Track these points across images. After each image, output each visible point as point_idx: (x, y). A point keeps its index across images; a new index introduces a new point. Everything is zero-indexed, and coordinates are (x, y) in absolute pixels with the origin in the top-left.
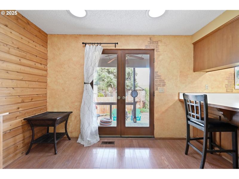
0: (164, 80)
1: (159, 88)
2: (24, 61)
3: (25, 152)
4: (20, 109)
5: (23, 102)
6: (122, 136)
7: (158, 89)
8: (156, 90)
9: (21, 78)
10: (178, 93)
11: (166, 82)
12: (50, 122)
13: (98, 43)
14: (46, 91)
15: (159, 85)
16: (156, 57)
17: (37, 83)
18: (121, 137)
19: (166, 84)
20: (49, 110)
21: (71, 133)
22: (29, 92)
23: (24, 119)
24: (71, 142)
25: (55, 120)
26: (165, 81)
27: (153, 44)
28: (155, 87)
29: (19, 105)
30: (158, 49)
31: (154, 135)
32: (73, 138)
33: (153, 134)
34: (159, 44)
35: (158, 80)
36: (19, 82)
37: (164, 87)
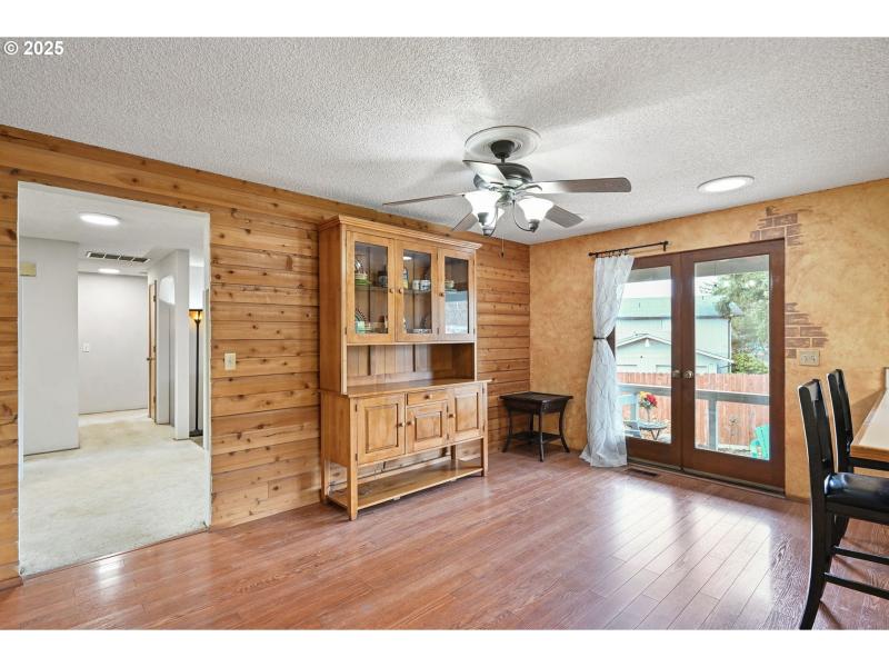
0: (820, 328)
1: (801, 352)
2: (500, 307)
3: (501, 448)
4: (496, 381)
5: (498, 370)
6: (685, 469)
7: (798, 354)
8: (789, 357)
9: (495, 333)
10: (879, 368)
11: (827, 332)
12: (534, 406)
13: (620, 250)
14: (528, 353)
15: (802, 343)
16: (788, 260)
17: (515, 339)
18: (682, 471)
19: (826, 340)
20: (533, 389)
21: (572, 439)
22: (505, 355)
23: (501, 397)
24: (569, 455)
25: (540, 403)
26: (823, 330)
27: (776, 225)
28: (786, 348)
29: (495, 374)
30: (797, 237)
31: (784, 487)
32: (574, 450)
33: (782, 484)
34: (801, 219)
35: (799, 327)
36: (494, 340)
37: (821, 349)
